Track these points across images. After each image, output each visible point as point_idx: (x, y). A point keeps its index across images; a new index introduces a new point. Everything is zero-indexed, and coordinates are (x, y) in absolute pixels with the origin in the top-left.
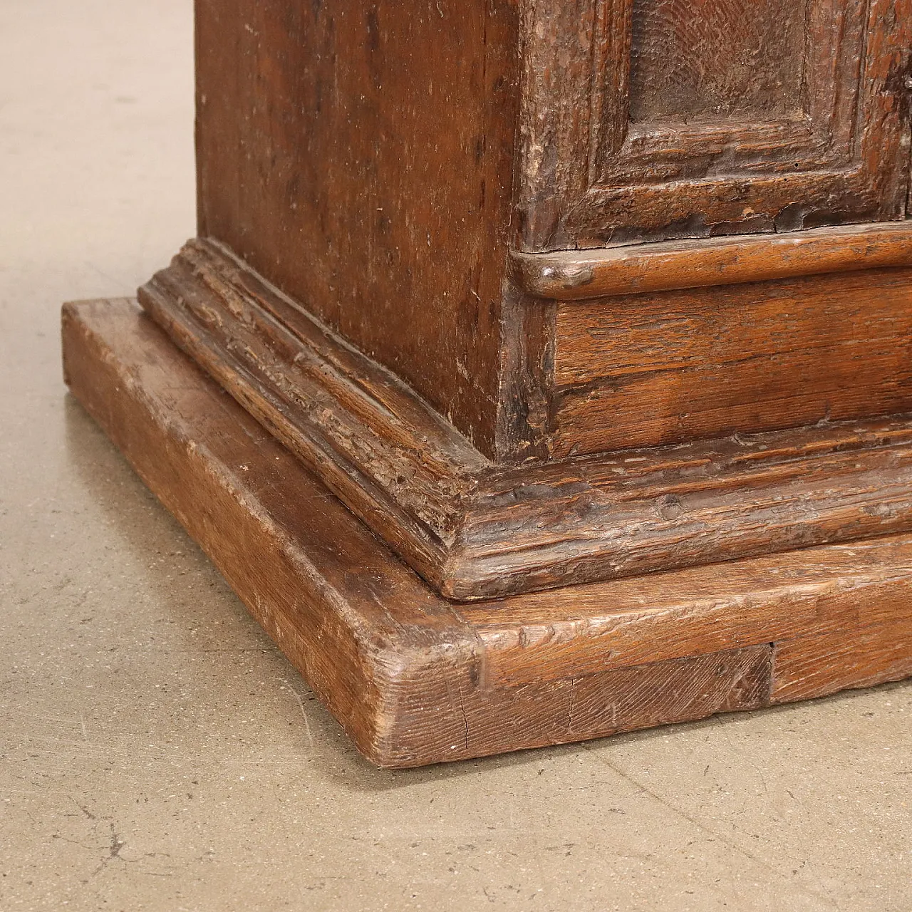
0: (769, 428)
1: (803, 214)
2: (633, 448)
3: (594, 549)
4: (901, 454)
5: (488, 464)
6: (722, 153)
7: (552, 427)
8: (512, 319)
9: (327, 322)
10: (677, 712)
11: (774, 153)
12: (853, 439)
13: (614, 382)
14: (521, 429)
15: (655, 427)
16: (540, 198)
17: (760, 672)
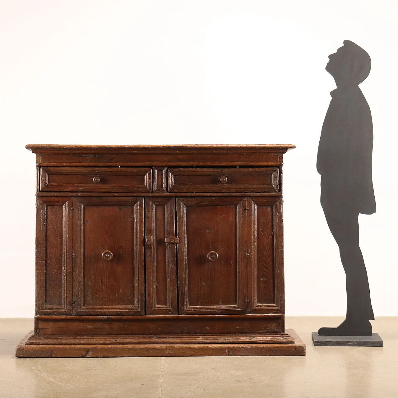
0: (62, 335)
3: (39, 342)
6: (53, 308)
7: (40, 332)
10: (43, 356)
11: (59, 309)
13: (45, 328)
14: (37, 332)
15: (50, 333)
17: (51, 354)
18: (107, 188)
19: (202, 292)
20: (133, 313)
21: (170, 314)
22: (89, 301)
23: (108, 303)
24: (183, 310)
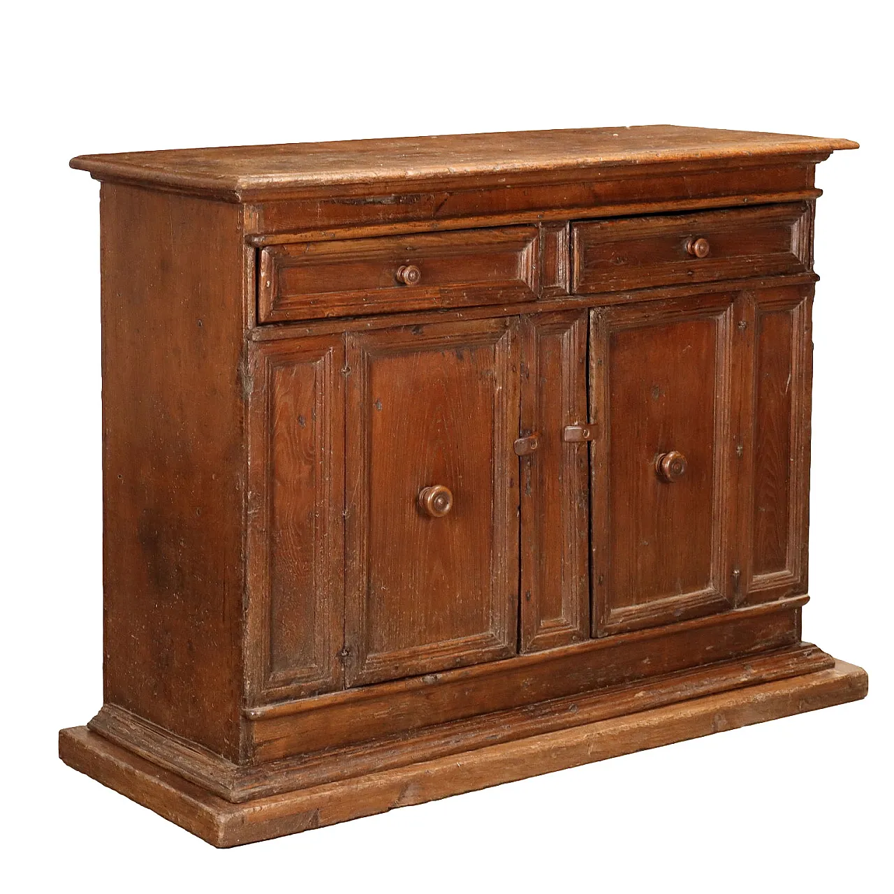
0: (312, 751)
1: (317, 692)
2: (276, 759)
3: (269, 787)
4: (349, 756)
5: (237, 767)
6: (295, 678)
7: (254, 755)
8: (242, 726)
9: (171, 730)
10: (294, 830)
11: (308, 677)
12: (336, 753)
13: (270, 741)
14: (246, 757)
15: (281, 753)
16: (250, 694)
17: (316, 817)
18: (433, 296)
19: (639, 565)
20: (490, 655)
21: (575, 641)
22: (382, 640)
23: (426, 638)
24: (604, 624)
